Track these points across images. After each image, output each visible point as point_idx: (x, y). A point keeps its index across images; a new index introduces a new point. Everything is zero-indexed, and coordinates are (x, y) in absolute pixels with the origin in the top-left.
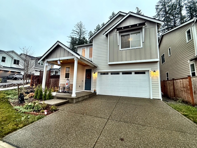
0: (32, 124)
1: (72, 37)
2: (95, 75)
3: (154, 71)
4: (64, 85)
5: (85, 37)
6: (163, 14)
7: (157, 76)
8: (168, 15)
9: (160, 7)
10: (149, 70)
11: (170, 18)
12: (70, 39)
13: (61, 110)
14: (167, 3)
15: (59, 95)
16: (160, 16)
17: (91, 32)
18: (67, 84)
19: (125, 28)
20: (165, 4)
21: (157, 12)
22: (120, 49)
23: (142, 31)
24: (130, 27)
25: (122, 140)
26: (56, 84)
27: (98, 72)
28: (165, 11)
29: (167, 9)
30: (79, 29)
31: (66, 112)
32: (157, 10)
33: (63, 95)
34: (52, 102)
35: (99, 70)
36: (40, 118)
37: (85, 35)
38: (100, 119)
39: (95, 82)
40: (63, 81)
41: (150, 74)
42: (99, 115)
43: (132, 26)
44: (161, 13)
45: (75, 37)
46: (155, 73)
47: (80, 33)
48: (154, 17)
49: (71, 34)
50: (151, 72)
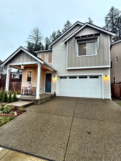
0: (5, 125)
1: (28, 42)
2: (54, 79)
3: (106, 76)
4: (27, 88)
5: (42, 43)
6: (111, 26)
7: (108, 79)
8: (115, 27)
9: (109, 19)
10: (102, 75)
11: (116, 30)
12: (27, 43)
13: (29, 111)
14: (114, 16)
15: (23, 97)
16: (109, 27)
17: (47, 38)
18: (29, 87)
19: (82, 37)
20: (113, 17)
21: (106, 23)
22: (78, 56)
23: (97, 41)
24: (87, 36)
25: (89, 133)
26: (18, 88)
27: (57, 76)
28: (113, 23)
29: (115, 21)
30: (35, 34)
31: (34, 113)
32: (106, 21)
33: (27, 97)
34: (19, 104)
35: (58, 74)
36: (12, 119)
37: (42, 40)
38: (66, 117)
39: (55, 85)
40: (25, 84)
41: (102, 78)
42: (64, 114)
43: (89, 36)
44: (110, 24)
45: (31, 42)
46: (106, 77)
47: (36, 39)
48: (103, 27)
49: (28, 39)
50: (104, 77)
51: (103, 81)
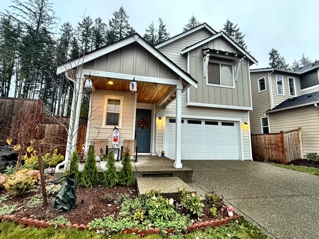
2: (160, 123)
10: (239, 121)
18: (115, 140)
27: (166, 117)
50: (242, 125)
51: (241, 131)
